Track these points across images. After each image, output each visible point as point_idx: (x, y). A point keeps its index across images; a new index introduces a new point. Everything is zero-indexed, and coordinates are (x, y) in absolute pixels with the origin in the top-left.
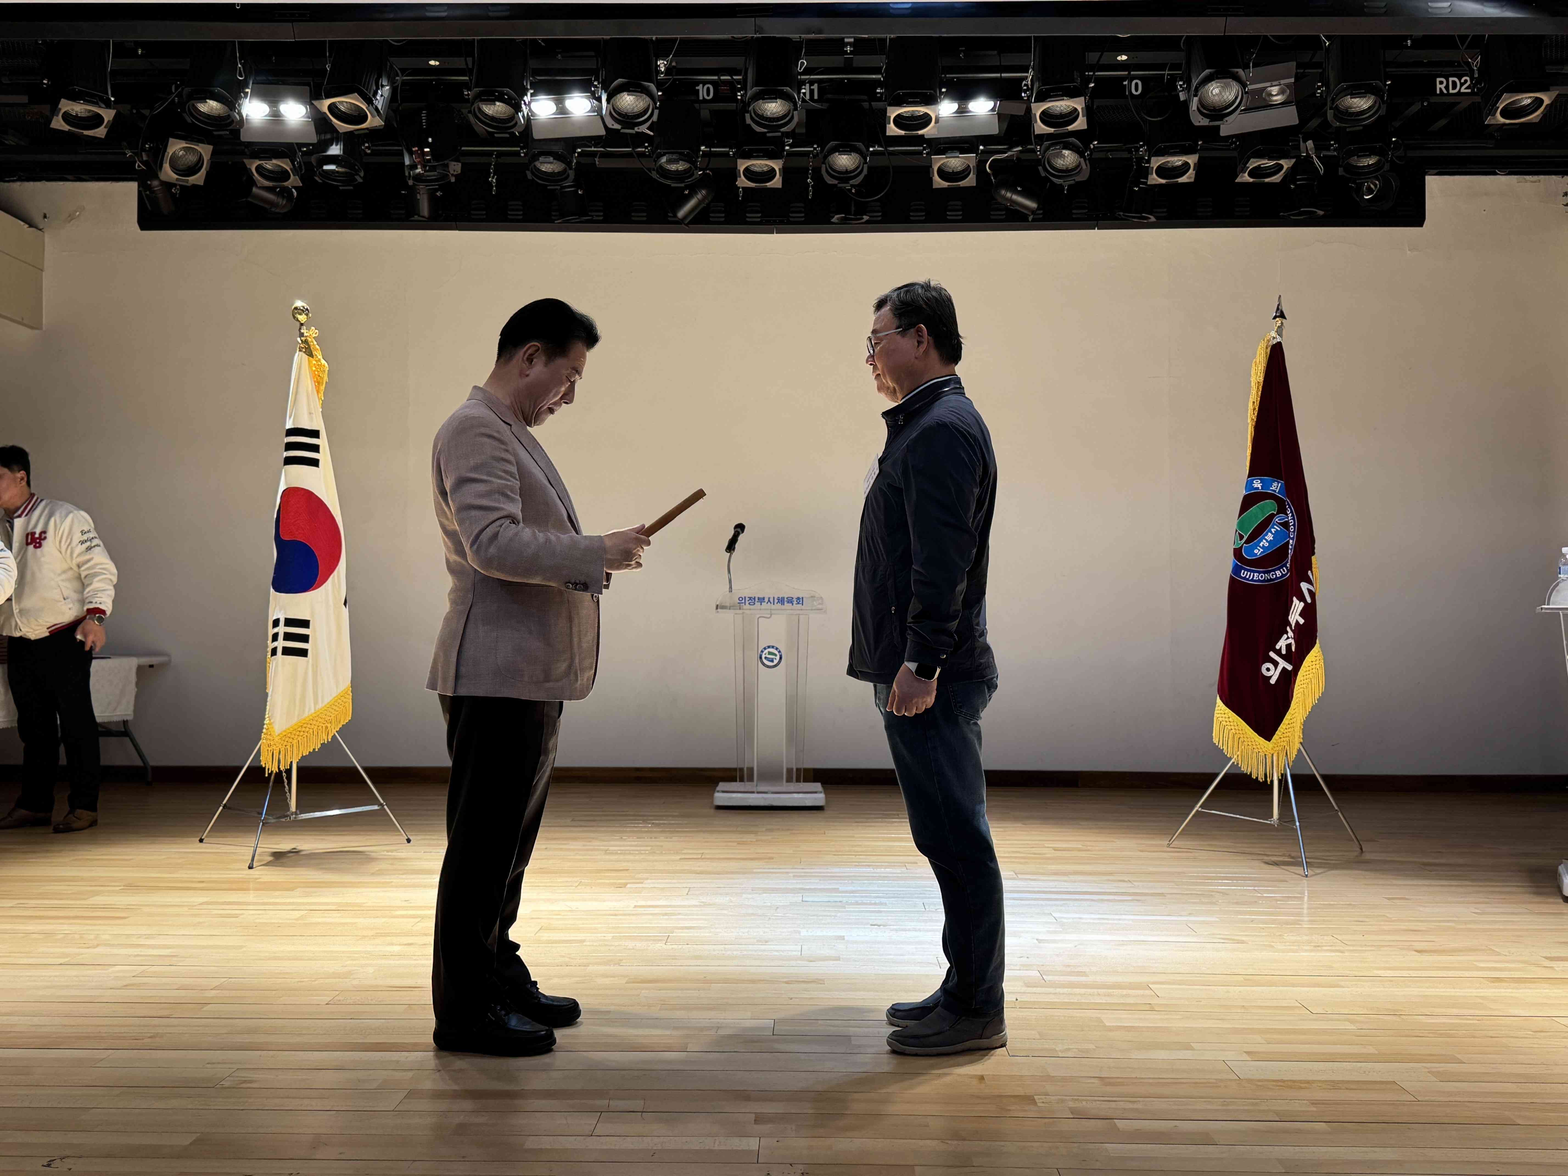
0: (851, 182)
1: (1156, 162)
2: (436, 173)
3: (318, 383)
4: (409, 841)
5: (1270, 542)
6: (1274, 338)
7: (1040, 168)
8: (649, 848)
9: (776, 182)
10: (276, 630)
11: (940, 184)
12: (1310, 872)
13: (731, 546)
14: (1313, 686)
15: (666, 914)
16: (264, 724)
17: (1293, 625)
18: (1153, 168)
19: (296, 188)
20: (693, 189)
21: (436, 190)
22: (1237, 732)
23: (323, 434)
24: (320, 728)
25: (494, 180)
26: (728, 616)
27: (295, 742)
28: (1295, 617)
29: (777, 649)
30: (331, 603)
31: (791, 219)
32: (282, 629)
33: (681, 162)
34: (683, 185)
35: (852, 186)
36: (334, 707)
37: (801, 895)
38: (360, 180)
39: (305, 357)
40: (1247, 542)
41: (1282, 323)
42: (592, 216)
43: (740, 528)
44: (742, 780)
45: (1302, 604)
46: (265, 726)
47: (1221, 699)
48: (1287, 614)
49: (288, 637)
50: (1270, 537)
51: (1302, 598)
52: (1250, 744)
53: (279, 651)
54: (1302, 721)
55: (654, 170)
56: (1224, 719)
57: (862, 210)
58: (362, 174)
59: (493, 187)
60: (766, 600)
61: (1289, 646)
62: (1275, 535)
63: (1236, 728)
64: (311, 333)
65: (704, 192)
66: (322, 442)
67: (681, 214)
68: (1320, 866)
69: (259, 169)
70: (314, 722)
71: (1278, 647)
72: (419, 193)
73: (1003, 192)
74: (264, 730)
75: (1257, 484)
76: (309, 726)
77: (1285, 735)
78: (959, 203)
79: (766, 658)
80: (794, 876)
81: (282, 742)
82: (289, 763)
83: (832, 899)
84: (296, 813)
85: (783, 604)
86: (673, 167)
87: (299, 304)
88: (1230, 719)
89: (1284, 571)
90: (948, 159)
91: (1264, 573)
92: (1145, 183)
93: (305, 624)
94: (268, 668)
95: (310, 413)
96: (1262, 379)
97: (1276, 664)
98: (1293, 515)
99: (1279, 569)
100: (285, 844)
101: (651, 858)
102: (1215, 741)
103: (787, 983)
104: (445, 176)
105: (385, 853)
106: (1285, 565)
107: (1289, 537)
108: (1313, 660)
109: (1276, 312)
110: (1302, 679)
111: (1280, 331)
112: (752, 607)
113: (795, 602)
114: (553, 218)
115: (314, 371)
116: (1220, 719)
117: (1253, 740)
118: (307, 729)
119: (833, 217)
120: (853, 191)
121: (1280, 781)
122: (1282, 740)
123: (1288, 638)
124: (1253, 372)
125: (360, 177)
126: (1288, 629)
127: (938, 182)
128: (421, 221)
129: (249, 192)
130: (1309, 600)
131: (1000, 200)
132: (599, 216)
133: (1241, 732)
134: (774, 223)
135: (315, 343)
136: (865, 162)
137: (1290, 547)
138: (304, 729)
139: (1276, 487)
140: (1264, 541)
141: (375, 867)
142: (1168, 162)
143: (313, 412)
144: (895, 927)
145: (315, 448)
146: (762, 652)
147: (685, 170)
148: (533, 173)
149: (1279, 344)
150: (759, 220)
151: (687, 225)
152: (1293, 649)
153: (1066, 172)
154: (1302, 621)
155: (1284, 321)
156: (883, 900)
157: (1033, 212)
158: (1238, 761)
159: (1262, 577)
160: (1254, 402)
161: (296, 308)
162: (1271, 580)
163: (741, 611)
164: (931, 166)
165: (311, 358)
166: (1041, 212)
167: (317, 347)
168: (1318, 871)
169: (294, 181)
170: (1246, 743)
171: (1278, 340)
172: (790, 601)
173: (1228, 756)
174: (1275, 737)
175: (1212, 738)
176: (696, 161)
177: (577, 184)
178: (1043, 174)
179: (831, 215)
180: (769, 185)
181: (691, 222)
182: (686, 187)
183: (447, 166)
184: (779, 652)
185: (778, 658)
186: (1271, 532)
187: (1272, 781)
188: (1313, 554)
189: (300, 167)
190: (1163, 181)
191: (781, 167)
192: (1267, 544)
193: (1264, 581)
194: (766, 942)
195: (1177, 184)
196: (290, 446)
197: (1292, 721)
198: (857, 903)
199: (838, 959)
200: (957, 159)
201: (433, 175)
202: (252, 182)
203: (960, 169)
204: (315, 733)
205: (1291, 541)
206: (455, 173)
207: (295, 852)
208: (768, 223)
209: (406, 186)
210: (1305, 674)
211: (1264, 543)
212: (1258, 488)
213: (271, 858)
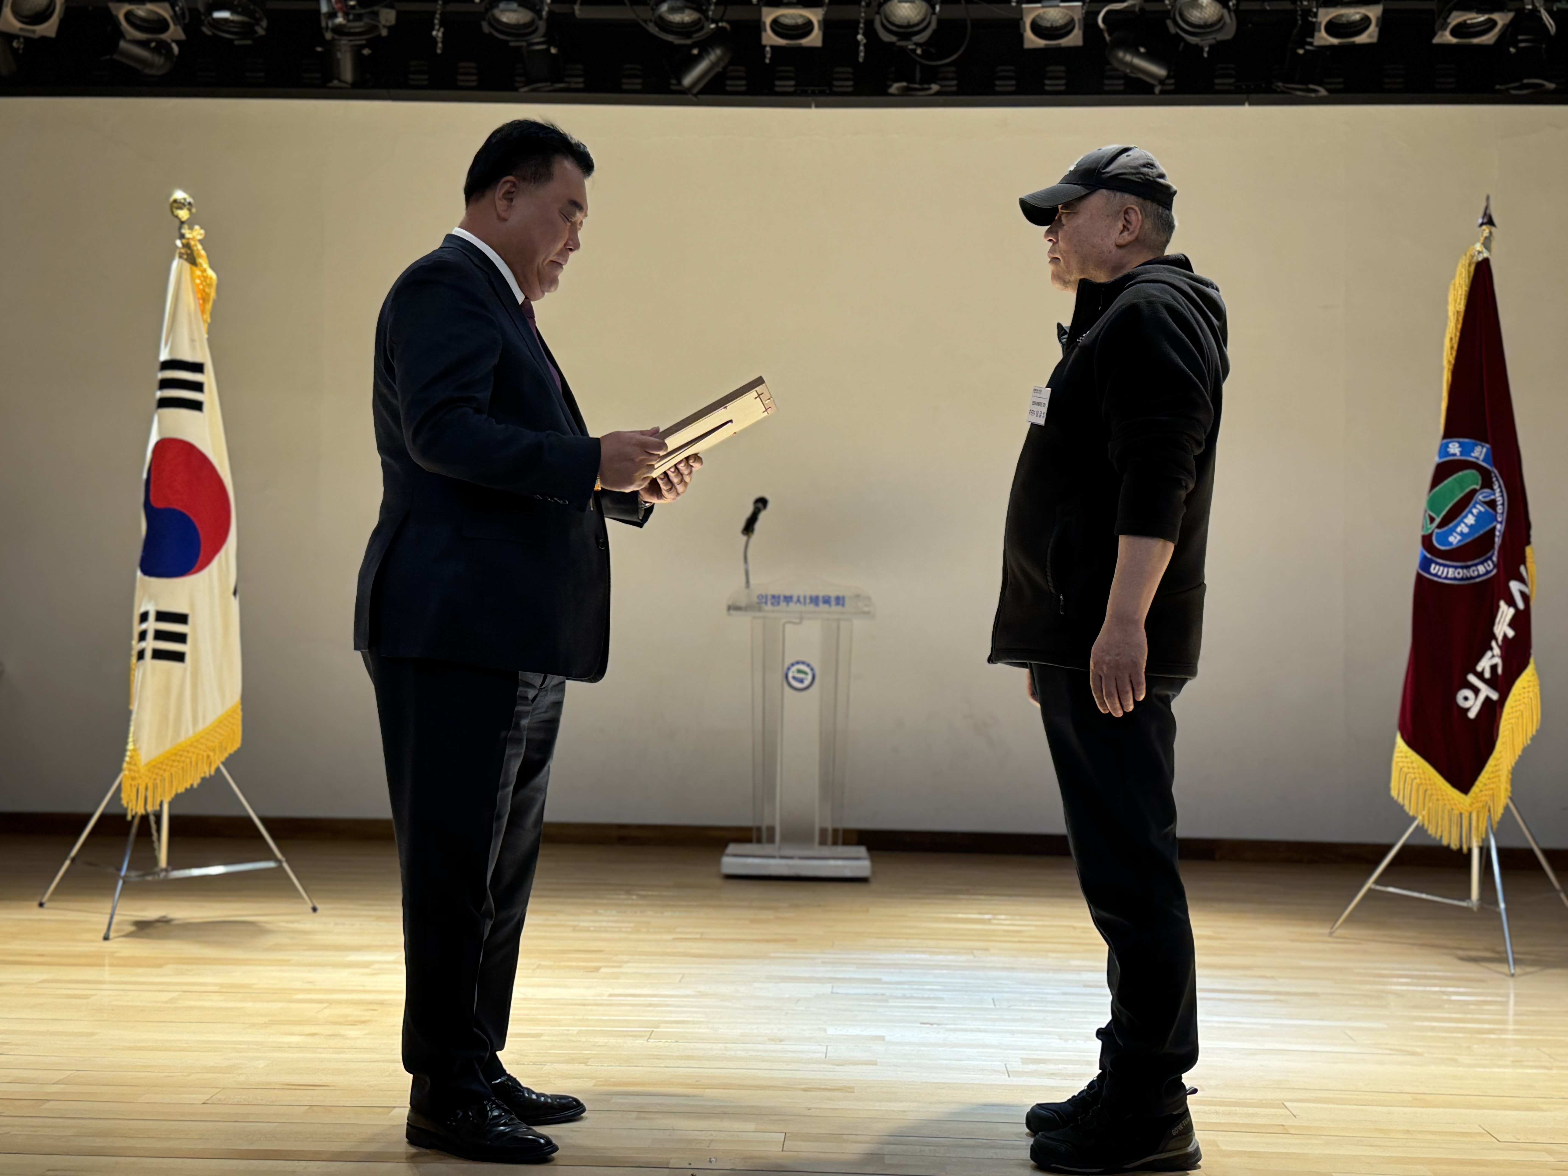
0: (917, 39)
1: (1327, 14)
2: (361, 24)
3: (205, 300)
4: (315, 909)
5: (1471, 527)
6: (1479, 252)
7: (1169, 23)
8: (632, 925)
9: (815, 39)
10: (144, 626)
11: (1033, 42)
12: (1518, 970)
13: (749, 527)
14: (1525, 721)
15: (650, 1005)
16: (124, 750)
17: (1500, 638)
18: (1320, 23)
19: (178, 43)
20: (705, 47)
21: (363, 47)
22: (1423, 782)
23: (209, 368)
24: (200, 757)
25: (440, 34)
26: (744, 620)
27: (167, 775)
28: (1502, 628)
29: (808, 665)
30: (217, 591)
31: (835, 89)
32: (152, 625)
33: (687, 11)
34: (688, 42)
35: (917, 44)
36: (218, 730)
37: (830, 985)
38: (261, 31)
39: (187, 266)
40: (1439, 526)
41: (1491, 233)
42: (569, 82)
43: (762, 503)
44: (759, 841)
45: (1511, 611)
46: (128, 753)
47: (1403, 737)
48: (1492, 624)
49: (160, 635)
50: (1470, 520)
51: (1511, 603)
52: (1440, 797)
53: (148, 654)
54: (1510, 768)
55: (651, 21)
56: (1405, 764)
57: (930, 76)
58: (264, 23)
59: (436, 43)
60: (795, 599)
61: (1494, 668)
62: (1479, 517)
63: (1422, 776)
64: (195, 234)
65: (718, 52)
66: (207, 378)
67: (687, 81)
68: (1533, 963)
69: (129, 16)
70: (192, 749)
71: (1479, 668)
72: (340, 50)
73: (1121, 54)
74: (127, 759)
75: (1454, 448)
76: (185, 754)
77: (1487, 787)
78: (1062, 68)
79: (794, 678)
80: (823, 963)
81: (150, 774)
82: (158, 803)
83: (871, 991)
84: (166, 870)
85: (817, 604)
86: (677, 18)
87: (179, 195)
88: (1415, 765)
89: (1489, 565)
90: (1045, 10)
91: (1462, 568)
92: (1311, 44)
93: (182, 619)
94: (132, 678)
95: (192, 340)
96: (1462, 307)
97: (1476, 691)
98: (1501, 491)
99: (1482, 563)
100: (151, 911)
101: (633, 936)
102: (1394, 793)
103: (805, 1090)
104: (375, 28)
105: (284, 924)
106: (1490, 558)
107: (1496, 520)
108: (1526, 685)
109: (1483, 218)
110: (1510, 711)
111: (1487, 243)
112: (777, 608)
113: (833, 602)
114: (517, 85)
115: (198, 285)
116: (1401, 765)
117: (1444, 793)
118: (183, 758)
119: (890, 86)
120: (919, 51)
121: (1481, 849)
122: (1483, 793)
123: (1493, 656)
124: (1451, 298)
125: (262, 27)
126: (1494, 644)
127: (1032, 40)
128: (340, 88)
129: (114, 47)
130: (1521, 605)
131: (1116, 64)
132: (578, 82)
133: (1428, 782)
134: (813, 93)
135: (200, 247)
136: (934, 13)
137: (1497, 533)
138: (178, 758)
139: (1479, 453)
140: (1463, 525)
141: (270, 940)
142: (1342, 15)
143: (196, 337)
144: (953, 1026)
145: (198, 387)
146: (789, 669)
147: (692, 22)
148: (490, 25)
149: (1486, 261)
150: (792, 89)
151: (696, 95)
152: (1500, 670)
153: (1205, 28)
154: (1511, 633)
155: (1493, 229)
156: (940, 994)
157: (1162, 82)
158: (1423, 820)
159: (1459, 573)
160: (1451, 339)
161: (175, 201)
162: (1472, 578)
163: (761, 614)
164: (1022, 19)
165: (194, 268)
166: (1172, 81)
167: (203, 252)
168: (1529, 969)
169: (174, 33)
170: (1435, 797)
171: (1486, 254)
172: (827, 601)
173: (1411, 813)
174: (1475, 789)
175: (1388, 789)
176: (707, 10)
177: (549, 40)
178: (1173, 29)
179: (889, 83)
180: (805, 42)
181: (702, 92)
182: (694, 45)
183: (376, 14)
184: (812, 669)
185: (810, 677)
186: (1472, 513)
187: (1470, 850)
188: (1528, 542)
189: (183, 14)
190: (1335, 41)
191: (821, 17)
192: (1466, 530)
193: (1462, 579)
194: (781, 1041)
195: (1354, 46)
196: (165, 384)
197: (1497, 768)
198: (904, 997)
199: (874, 1063)
200: (1057, 9)
201: (358, 26)
202: (119, 34)
203: (1061, 22)
204: (193, 763)
205: (1499, 526)
206: (388, 24)
207: (165, 922)
208: (804, 93)
209: (323, 42)
210: (1514, 704)
211: (1463, 528)
212: (1454, 455)
213: (132, 928)
